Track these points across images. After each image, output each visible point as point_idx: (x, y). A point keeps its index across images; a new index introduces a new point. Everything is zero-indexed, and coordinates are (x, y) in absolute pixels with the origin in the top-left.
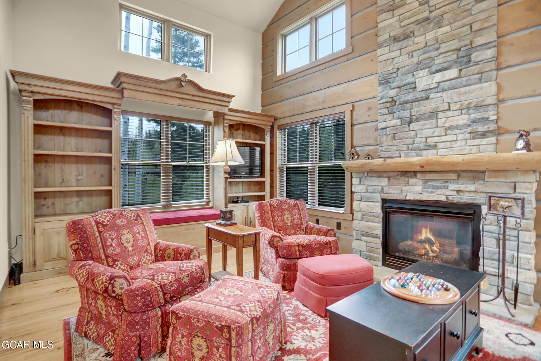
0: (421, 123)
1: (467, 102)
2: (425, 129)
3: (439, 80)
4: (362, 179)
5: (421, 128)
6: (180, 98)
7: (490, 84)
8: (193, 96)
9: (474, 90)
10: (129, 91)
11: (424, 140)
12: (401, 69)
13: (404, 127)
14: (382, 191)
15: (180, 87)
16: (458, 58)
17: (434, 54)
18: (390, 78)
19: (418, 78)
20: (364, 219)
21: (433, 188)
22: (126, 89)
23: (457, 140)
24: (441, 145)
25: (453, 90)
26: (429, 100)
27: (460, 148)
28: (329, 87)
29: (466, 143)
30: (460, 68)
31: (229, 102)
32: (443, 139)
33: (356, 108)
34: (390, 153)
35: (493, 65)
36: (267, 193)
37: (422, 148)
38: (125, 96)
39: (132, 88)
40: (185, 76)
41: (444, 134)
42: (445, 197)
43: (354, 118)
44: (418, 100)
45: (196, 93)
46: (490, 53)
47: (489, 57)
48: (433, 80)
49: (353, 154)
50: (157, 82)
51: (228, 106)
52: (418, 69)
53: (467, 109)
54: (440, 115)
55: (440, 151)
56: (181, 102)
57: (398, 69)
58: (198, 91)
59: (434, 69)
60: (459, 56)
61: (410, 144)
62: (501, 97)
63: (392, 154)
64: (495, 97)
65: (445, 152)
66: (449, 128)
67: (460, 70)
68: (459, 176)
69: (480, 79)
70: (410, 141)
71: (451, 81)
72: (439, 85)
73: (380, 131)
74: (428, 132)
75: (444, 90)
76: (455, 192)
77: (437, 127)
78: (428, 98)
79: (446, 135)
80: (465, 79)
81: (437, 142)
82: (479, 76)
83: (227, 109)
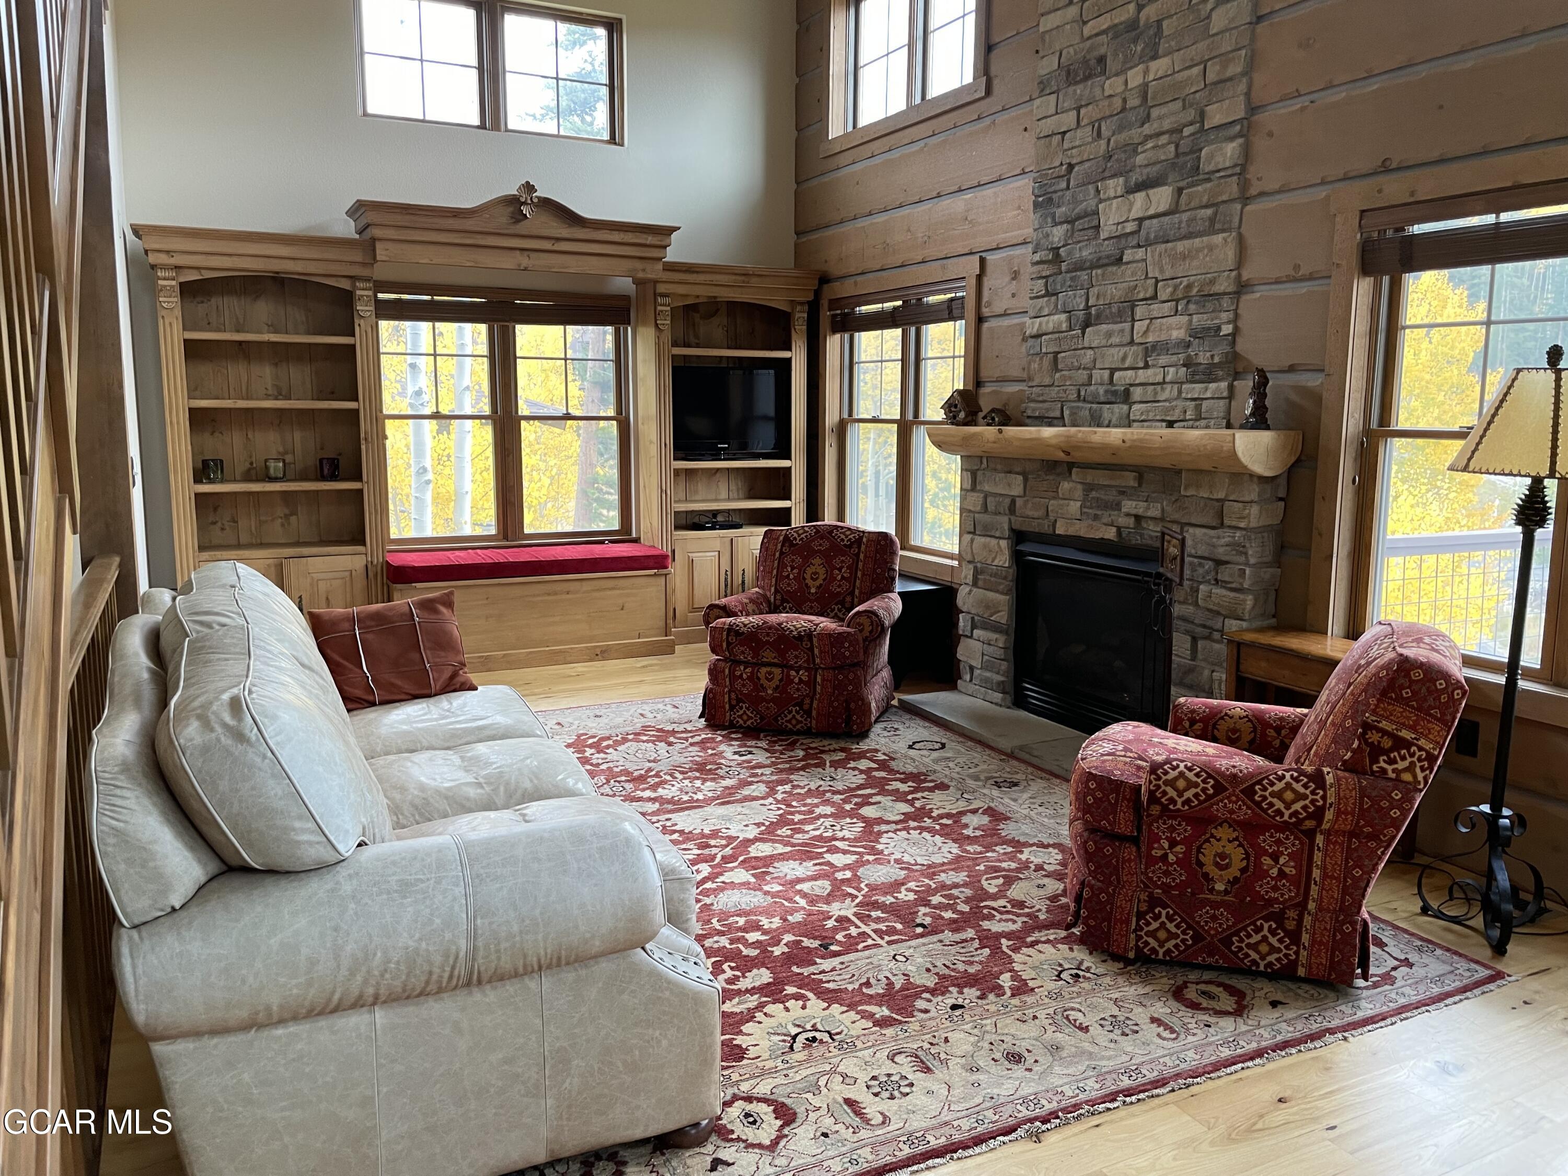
0: (1104, 327)
1: (1185, 282)
2: (1111, 346)
3: (1140, 215)
4: (979, 473)
5: (1104, 342)
6: (522, 250)
7: (1225, 240)
8: (558, 239)
9: (1199, 250)
10: (389, 245)
11: (1106, 374)
12: (1076, 169)
13: (1073, 337)
14: (1012, 509)
15: (517, 221)
16: (1177, 155)
17: (1135, 134)
18: (1055, 192)
19: (1105, 200)
20: (980, 583)
21: (1098, 507)
22: (380, 240)
23: (1164, 382)
24: (1137, 393)
25: (1163, 246)
26: (1123, 267)
27: (1167, 404)
28: (939, 196)
29: (1180, 392)
30: (1181, 184)
31: (665, 247)
32: (1142, 376)
33: (989, 269)
34: (1046, 405)
35: (1232, 188)
36: (796, 504)
37: (1102, 399)
38: (378, 258)
39: (396, 237)
40: (529, 188)
41: (1141, 364)
42: (1114, 529)
43: (985, 299)
44: (1101, 262)
45: (565, 232)
46: (1230, 151)
47: (1227, 164)
48: (1130, 211)
49: (956, 406)
50: (456, 213)
51: (661, 259)
52: (1107, 174)
53: (1185, 301)
54: (1139, 311)
55: (1135, 407)
56: (525, 261)
57: (1071, 167)
58: (570, 226)
59: (1135, 177)
60: (1181, 150)
61: (1083, 385)
62: (1245, 275)
63: (1048, 410)
64: (1234, 273)
65: (1142, 414)
66: (1155, 346)
67: (1180, 191)
68: (1140, 479)
69: (1212, 220)
70: (1082, 375)
71: (1162, 219)
72: (1140, 226)
73: (1031, 342)
74: (1113, 356)
75: (1148, 244)
76: (1133, 519)
77: (1132, 342)
78: (1119, 261)
79: (1146, 366)
80: (1185, 217)
81: (1131, 385)
82: (1209, 212)
83: (660, 266)
